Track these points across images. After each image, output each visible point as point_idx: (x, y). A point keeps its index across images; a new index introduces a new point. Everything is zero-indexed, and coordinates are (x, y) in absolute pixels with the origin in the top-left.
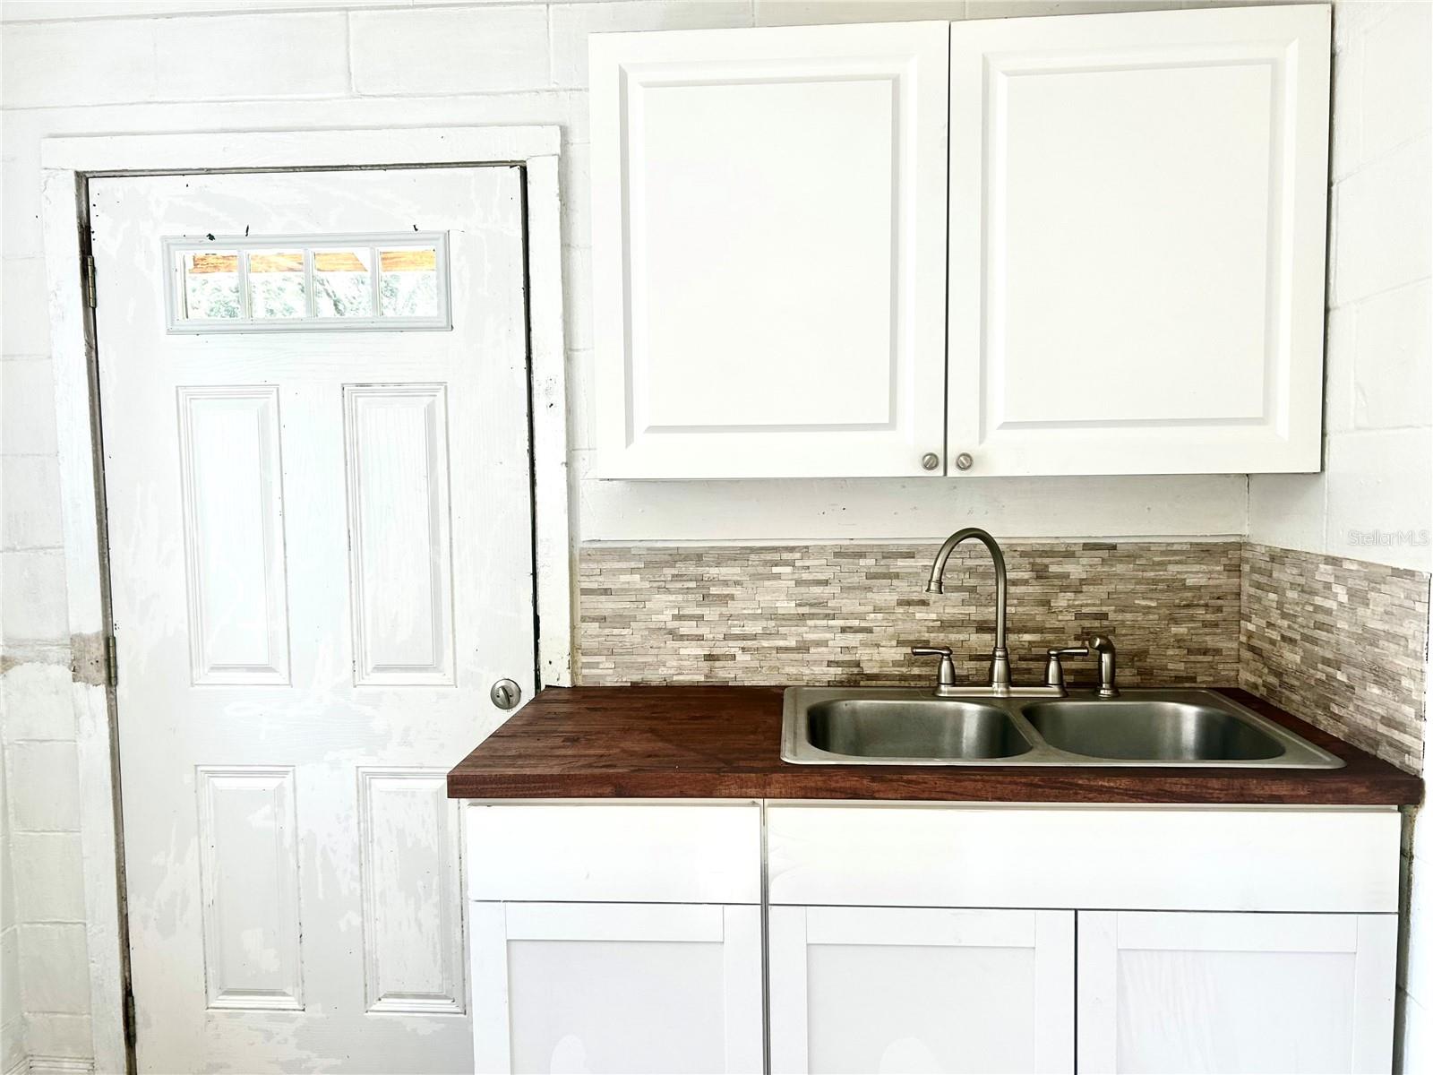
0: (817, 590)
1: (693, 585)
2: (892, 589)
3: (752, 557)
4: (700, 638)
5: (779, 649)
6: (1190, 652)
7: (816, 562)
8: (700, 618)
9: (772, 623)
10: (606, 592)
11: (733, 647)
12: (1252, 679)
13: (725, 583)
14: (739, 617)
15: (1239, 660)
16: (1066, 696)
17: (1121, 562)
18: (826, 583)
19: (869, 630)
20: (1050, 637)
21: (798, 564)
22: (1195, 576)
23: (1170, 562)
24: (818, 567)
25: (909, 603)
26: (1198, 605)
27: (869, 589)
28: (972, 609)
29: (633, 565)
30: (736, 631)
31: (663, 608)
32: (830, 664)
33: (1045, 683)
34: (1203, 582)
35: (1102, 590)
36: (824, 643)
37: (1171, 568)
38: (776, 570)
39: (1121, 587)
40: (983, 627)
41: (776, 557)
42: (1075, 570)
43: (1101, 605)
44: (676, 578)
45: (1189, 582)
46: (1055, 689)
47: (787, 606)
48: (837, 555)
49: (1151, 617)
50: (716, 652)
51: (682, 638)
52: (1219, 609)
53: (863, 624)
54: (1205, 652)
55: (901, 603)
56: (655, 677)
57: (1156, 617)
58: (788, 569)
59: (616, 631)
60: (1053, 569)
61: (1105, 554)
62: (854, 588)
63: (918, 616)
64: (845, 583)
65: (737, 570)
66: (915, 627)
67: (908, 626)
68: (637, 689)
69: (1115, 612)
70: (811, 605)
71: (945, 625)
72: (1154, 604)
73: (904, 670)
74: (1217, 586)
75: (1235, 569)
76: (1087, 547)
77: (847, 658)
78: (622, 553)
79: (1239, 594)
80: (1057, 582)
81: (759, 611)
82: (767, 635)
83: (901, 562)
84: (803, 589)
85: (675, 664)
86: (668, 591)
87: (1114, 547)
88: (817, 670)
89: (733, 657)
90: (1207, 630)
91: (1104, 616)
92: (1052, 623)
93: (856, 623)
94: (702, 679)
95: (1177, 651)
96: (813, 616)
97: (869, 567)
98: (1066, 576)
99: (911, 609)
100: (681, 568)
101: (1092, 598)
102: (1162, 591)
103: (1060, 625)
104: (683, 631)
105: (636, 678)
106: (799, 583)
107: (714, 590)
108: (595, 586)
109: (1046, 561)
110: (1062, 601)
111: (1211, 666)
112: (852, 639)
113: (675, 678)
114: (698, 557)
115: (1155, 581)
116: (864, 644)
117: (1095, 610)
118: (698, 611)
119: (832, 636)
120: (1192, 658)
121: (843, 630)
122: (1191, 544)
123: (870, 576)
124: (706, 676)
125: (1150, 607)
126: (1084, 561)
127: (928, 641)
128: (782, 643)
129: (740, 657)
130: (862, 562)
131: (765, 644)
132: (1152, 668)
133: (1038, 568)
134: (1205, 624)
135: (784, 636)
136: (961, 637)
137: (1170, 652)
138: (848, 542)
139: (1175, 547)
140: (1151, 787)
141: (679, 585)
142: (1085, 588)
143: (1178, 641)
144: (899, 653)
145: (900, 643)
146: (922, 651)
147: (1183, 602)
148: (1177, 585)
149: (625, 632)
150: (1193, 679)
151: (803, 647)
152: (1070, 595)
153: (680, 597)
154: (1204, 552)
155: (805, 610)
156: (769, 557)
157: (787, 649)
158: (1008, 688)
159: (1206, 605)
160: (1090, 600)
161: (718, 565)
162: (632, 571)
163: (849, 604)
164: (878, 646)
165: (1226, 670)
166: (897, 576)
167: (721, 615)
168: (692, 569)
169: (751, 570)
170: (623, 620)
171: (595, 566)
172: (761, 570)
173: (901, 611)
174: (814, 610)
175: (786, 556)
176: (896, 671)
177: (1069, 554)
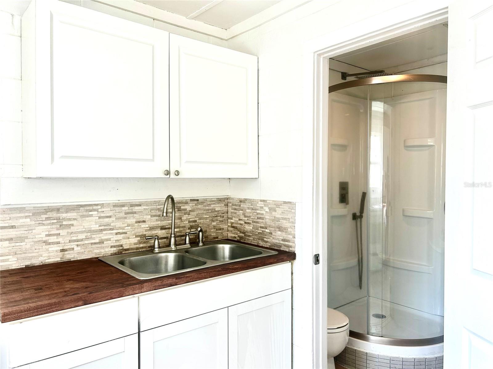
0: (107, 220)
1: (55, 221)
2: (134, 217)
3: (81, 208)
4: (58, 243)
5: (92, 244)
6: (217, 230)
7: (107, 209)
8: (59, 234)
9: (89, 234)
10: (13, 227)
11: (73, 245)
12: (234, 235)
13: (70, 220)
14: (75, 233)
15: (228, 231)
16: (192, 247)
17: (200, 204)
18: (110, 217)
19: (126, 233)
20: (181, 229)
21: (99, 210)
22: (218, 207)
23: (212, 204)
24: (107, 211)
25: (139, 222)
26: (218, 216)
27: (125, 218)
28: (159, 222)
29: (27, 214)
30: (74, 238)
31: (41, 232)
32: (112, 247)
33: (185, 244)
34: (219, 209)
35: (195, 213)
36: (109, 240)
37: (212, 206)
38: (90, 213)
39: (200, 212)
40: (163, 228)
41: (91, 208)
42: (188, 208)
43: (195, 218)
44: (47, 219)
45: (216, 209)
46: (189, 245)
47: (96, 227)
48: (114, 206)
49: (207, 220)
50: (65, 248)
51: (50, 244)
52: (223, 217)
53: (124, 231)
54: (220, 229)
55: (137, 222)
56: (37, 262)
57: (209, 220)
58: (96, 213)
59: (17, 244)
60: (182, 208)
61: (196, 202)
62: (120, 218)
63: (142, 226)
64: (117, 216)
65: (75, 214)
66: (142, 230)
67: (139, 230)
68: (29, 269)
69: (199, 220)
70: (104, 226)
71: (151, 229)
72: (208, 216)
73: (137, 246)
74: (222, 210)
75: (227, 205)
76: (191, 200)
77: (118, 244)
78: (21, 210)
79: (228, 212)
80: (183, 212)
81: (84, 230)
82: (87, 238)
83: (137, 208)
84: (101, 220)
85: (47, 255)
86: (44, 224)
87: (198, 200)
88: (107, 250)
89: (73, 249)
90: (220, 223)
91: (195, 221)
92: (182, 225)
93: (121, 231)
94: (59, 259)
95: (214, 230)
96: (105, 230)
97: (126, 210)
98: (185, 210)
99: (140, 224)
100: (50, 215)
101: (193, 216)
102: (210, 213)
103: (184, 225)
104: (50, 241)
105: (28, 263)
106: (100, 218)
107: (64, 223)
108: (7, 225)
109: (180, 205)
110: (185, 217)
111: (222, 233)
112: (120, 237)
113: (47, 261)
114: (58, 210)
115: (208, 210)
116: (124, 238)
117: (193, 219)
118: (58, 232)
119: (112, 236)
120: (217, 231)
121: (116, 234)
122: (217, 198)
123: (126, 213)
124: (61, 258)
125: (207, 218)
126: (190, 205)
127: (145, 235)
128: (93, 241)
129: (76, 249)
130: (123, 208)
131: (86, 242)
132: (208, 236)
133: (178, 207)
134: (220, 221)
135: (94, 239)
136: (156, 232)
137: (212, 230)
138: (117, 202)
139: (213, 200)
140: (246, 266)
141: (49, 222)
142: (191, 213)
143: (214, 227)
144: (136, 240)
145: (137, 236)
146: (144, 238)
147: (216, 215)
148: (213, 211)
149: (22, 244)
150: (217, 238)
151: (101, 242)
152: (187, 215)
153: (49, 227)
154: (220, 200)
155: (102, 228)
156: (88, 208)
157: (95, 243)
158: (176, 247)
159: (220, 216)
160: (192, 217)
161: (67, 212)
162: (26, 217)
163: (119, 224)
164: (129, 238)
165: (225, 234)
166: (135, 213)
167: (68, 233)
168: (55, 215)
169: (81, 214)
170: (21, 239)
171: (7, 216)
172: (85, 213)
173: (137, 225)
174: (106, 227)
175: (95, 207)
176: (135, 246)
177: (186, 203)
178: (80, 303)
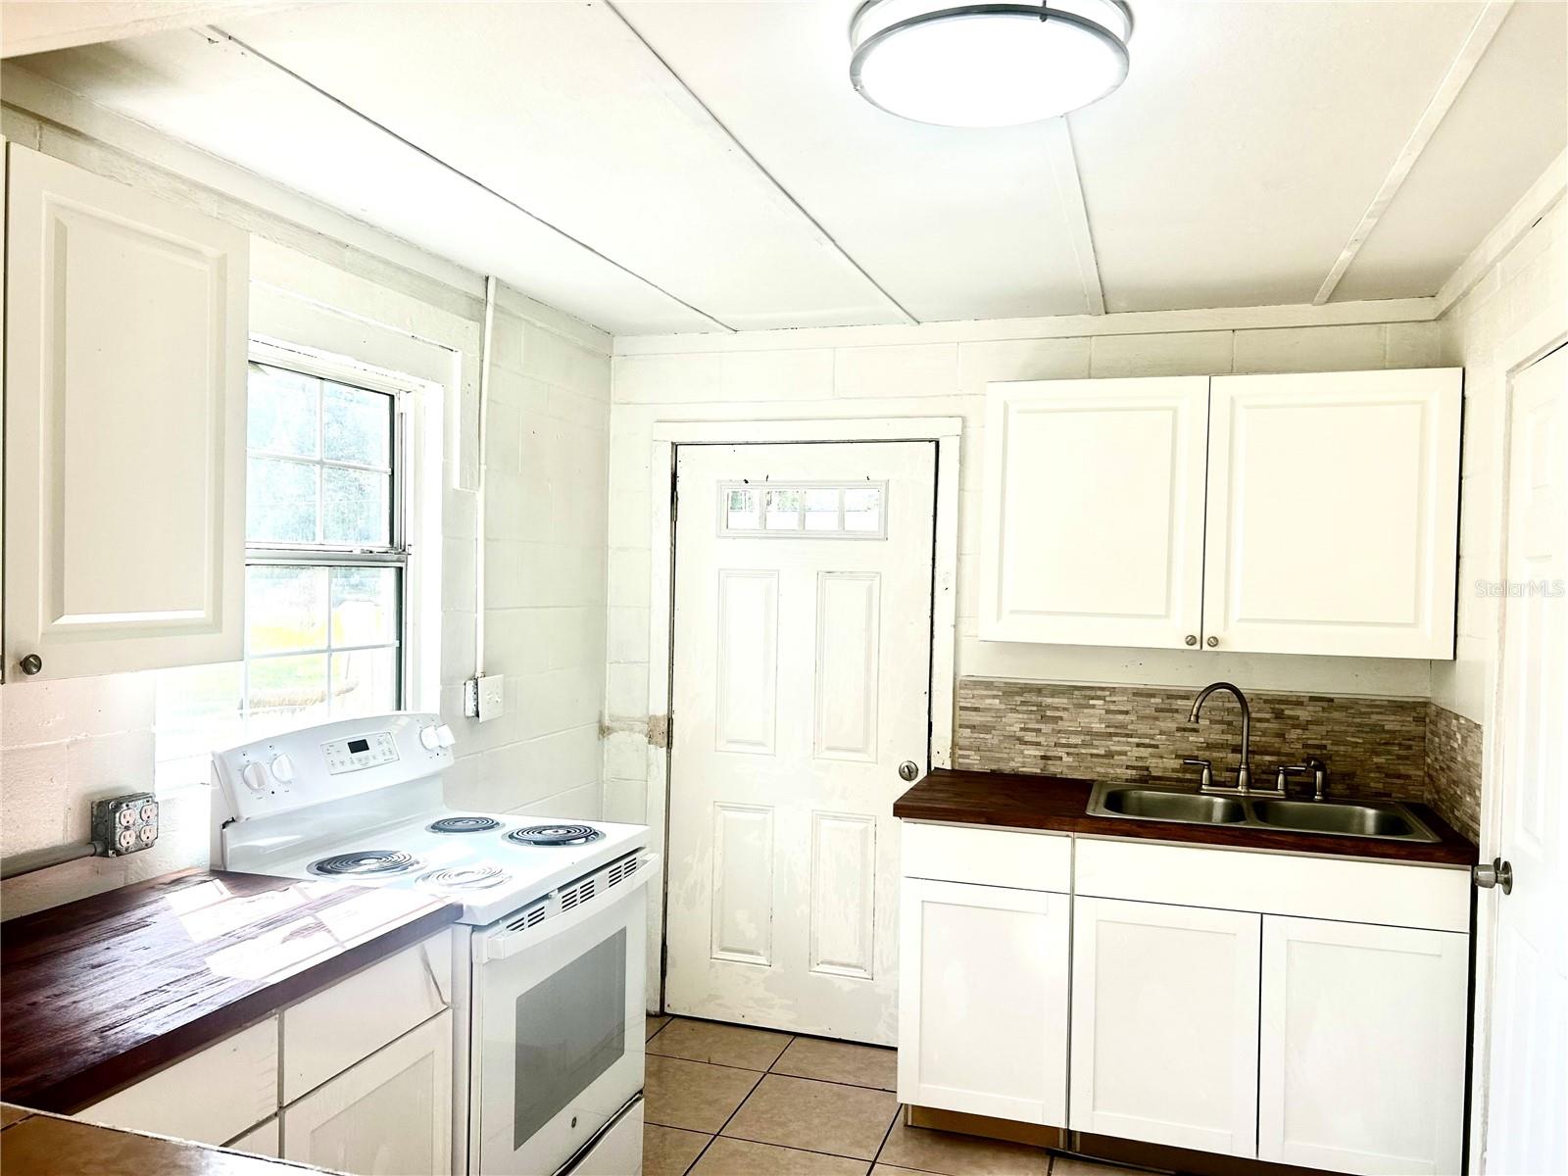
0: (1121, 717)
1: (1035, 708)
2: (1173, 720)
3: (1076, 692)
4: (1038, 744)
5: (1092, 755)
6: (1387, 776)
7: (1120, 699)
8: (1039, 731)
9: (1088, 738)
10: (976, 709)
11: (1061, 752)
12: (1429, 797)
13: (1057, 709)
14: (1066, 732)
15: (1423, 784)
16: (1289, 796)
17: (1336, 711)
18: (1127, 713)
19: (1156, 747)
20: (1284, 759)
21: (1108, 699)
22: (1392, 723)
23: (1372, 713)
24: (1122, 702)
25: (1185, 730)
26: (1393, 744)
27: (1157, 719)
28: (1229, 737)
29: (995, 693)
30: (1064, 741)
31: (1014, 723)
32: (1128, 767)
33: (1276, 790)
34: (1398, 728)
35: (1323, 729)
36: (1124, 753)
37: (1375, 717)
38: (1092, 702)
39: (1336, 728)
40: (1237, 749)
41: (1092, 693)
42: (1303, 714)
43: (1322, 739)
44: (1023, 703)
45: (1386, 727)
46: (1282, 792)
47: (1098, 727)
48: (1134, 694)
49: (1358, 750)
50: (1049, 754)
51: (1026, 743)
52: (1409, 747)
53: (1153, 742)
54: (1399, 776)
55: (1179, 729)
56: (1008, 767)
57: (1362, 750)
58: (1101, 702)
59: (982, 736)
60: (1287, 712)
61: (1325, 704)
62: (1146, 717)
63: (1191, 739)
64: (1141, 713)
65: (1065, 701)
66: (1189, 747)
67: (1184, 745)
68: (995, 775)
69: (1332, 744)
70: (1116, 727)
71: (1210, 746)
72: (1361, 741)
73: (1180, 775)
74: (1408, 732)
75: (1420, 720)
76: (1312, 699)
77: (1140, 764)
78: (988, 685)
79: (1424, 738)
80: (1290, 722)
81: (1080, 729)
82: (1084, 745)
83: (1179, 702)
84: (1111, 716)
85: (1020, 760)
86: (1018, 712)
87: (1331, 700)
88: (1119, 771)
89: (1061, 758)
90: (1400, 762)
91: (1324, 747)
92: (1286, 749)
93: (1147, 741)
94: (1039, 771)
95: (1377, 775)
96: (1116, 735)
97: (1157, 704)
98: (1297, 718)
99: (1186, 734)
100: (1027, 697)
101: (1315, 734)
102: (1367, 732)
103: (1293, 751)
104: (1027, 739)
105: (994, 767)
106: (1108, 712)
107: (1049, 713)
108: (969, 705)
109: (1283, 707)
110: (1294, 734)
111: (1402, 786)
112: (1144, 752)
113: (1020, 769)
114: (1039, 690)
115: (1360, 725)
116: (1152, 756)
117: (1317, 742)
118: (1037, 726)
119: (1129, 748)
120: (1389, 780)
121: (1138, 745)
122: (1389, 701)
123: (1157, 710)
124: (1042, 770)
125: (1358, 743)
126: (1310, 708)
127: (1197, 757)
128: (1095, 751)
129: (1066, 759)
130: (1153, 700)
131: (1083, 751)
132: (1358, 786)
133: (1275, 711)
134: (1399, 757)
135: (1097, 747)
136: (1221, 755)
137: (1372, 775)
138: (1142, 687)
139: (1378, 703)
141: (1025, 708)
142: (1310, 727)
143: (1378, 767)
144: (1176, 763)
145: (1178, 757)
146: (1191, 763)
147: (1385, 741)
148: (1377, 729)
149: (987, 736)
150: (1389, 795)
151: (1110, 755)
152: (1299, 731)
153: (1026, 716)
154: (1399, 707)
155: (1112, 730)
156: (1088, 693)
157: (1098, 756)
158: (1248, 789)
159: (1400, 744)
160: (1314, 735)
161: (1052, 696)
162: (994, 697)
163: (1143, 728)
164: (1162, 757)
165: (1413, 790)
166: (1177, 711)
167: (1053, 730)
168: (1034, 698)
169: (1075, 701)
170: (986, 728)
171: (970, 692)
172: (1082, 702)
173: (1179, 734)
174: (1118, 731)
175: (1099, 693)
176: (1175, 775)
177: (1298, 703)
178: (983, 820)
